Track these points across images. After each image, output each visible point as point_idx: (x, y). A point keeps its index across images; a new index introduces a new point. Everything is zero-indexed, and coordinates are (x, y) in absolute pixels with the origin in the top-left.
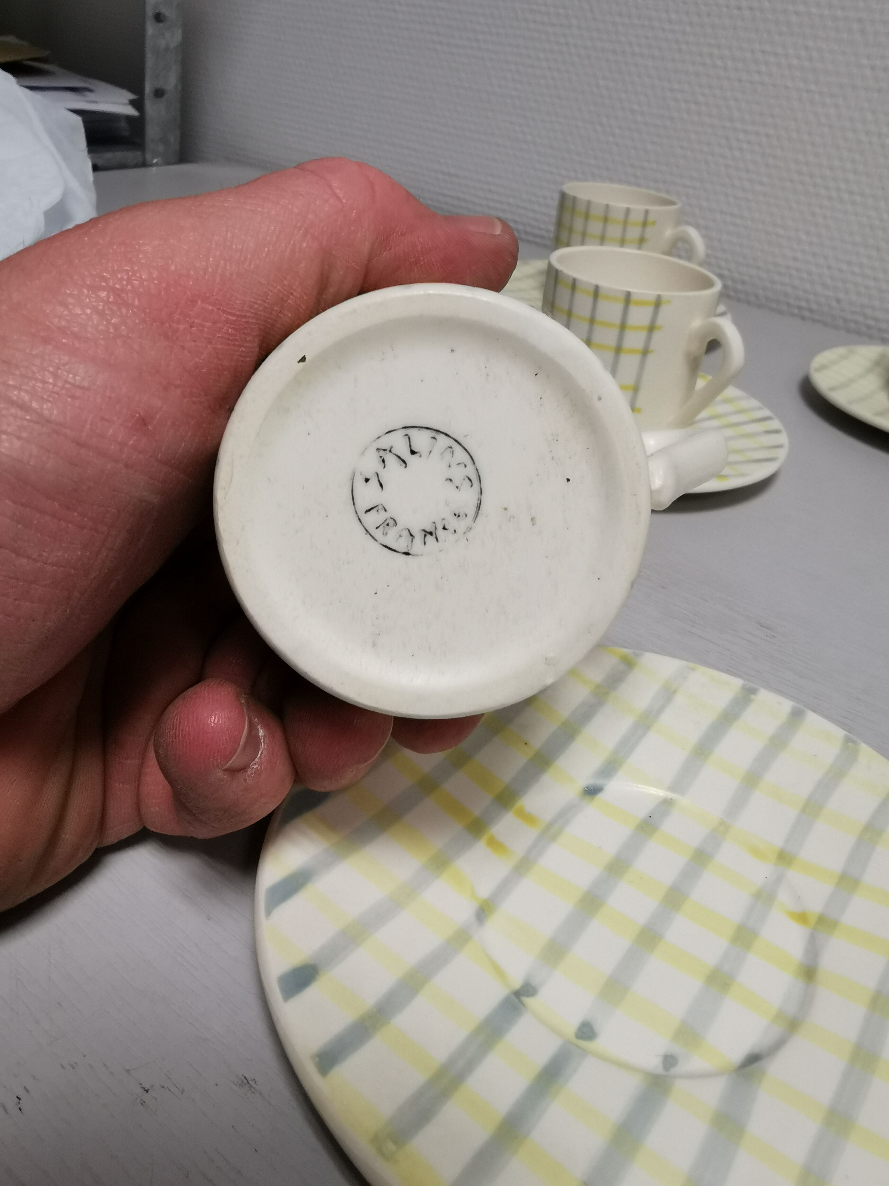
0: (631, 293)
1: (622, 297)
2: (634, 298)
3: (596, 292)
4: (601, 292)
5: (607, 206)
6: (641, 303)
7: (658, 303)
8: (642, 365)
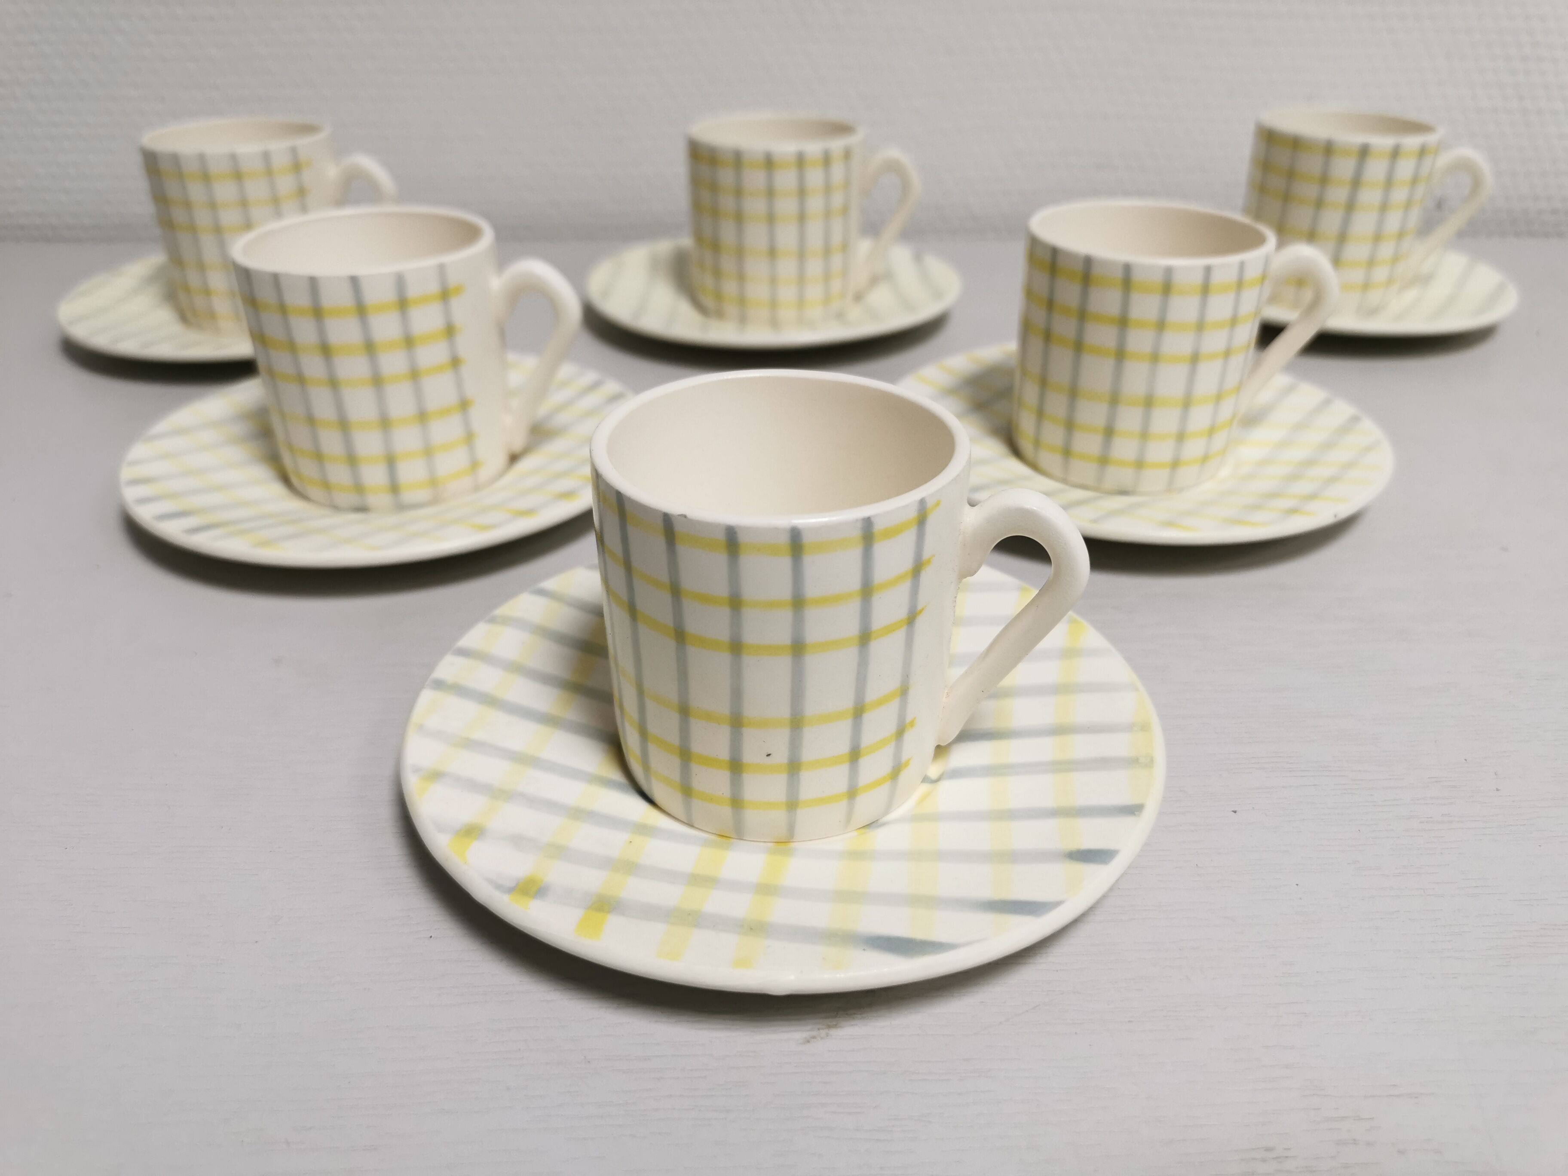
5: (233, 155)
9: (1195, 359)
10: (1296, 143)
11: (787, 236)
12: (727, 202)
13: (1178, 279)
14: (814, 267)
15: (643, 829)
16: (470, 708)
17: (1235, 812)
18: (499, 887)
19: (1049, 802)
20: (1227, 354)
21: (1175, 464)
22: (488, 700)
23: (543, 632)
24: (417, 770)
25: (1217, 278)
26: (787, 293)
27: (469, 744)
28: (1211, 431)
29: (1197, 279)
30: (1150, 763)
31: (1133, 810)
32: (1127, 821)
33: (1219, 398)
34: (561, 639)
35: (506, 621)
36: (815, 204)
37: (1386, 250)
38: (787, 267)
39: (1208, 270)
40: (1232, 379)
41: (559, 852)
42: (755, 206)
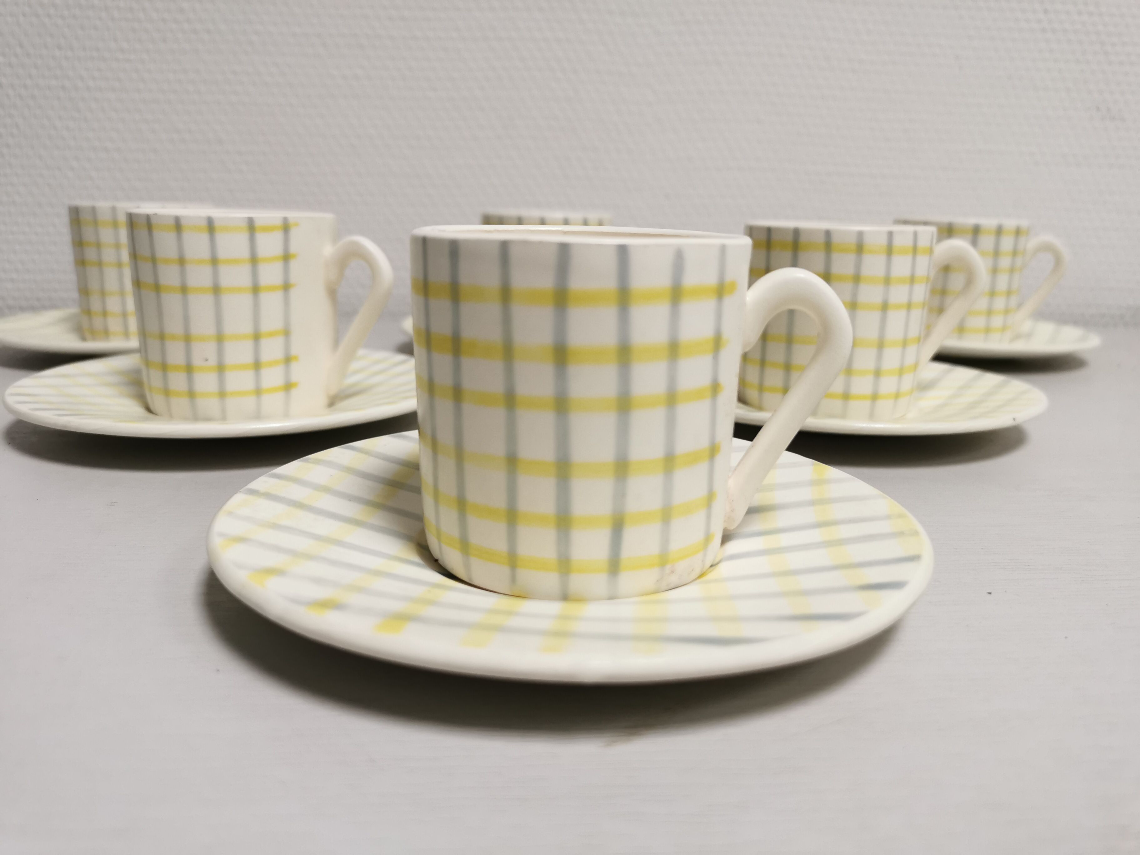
0: (254, 220)
1: (244, 225)
2: (257, 224)
4: (217, 227)
6: (267, 229)
7: (286, 227)
8: (287, 303)
9: (885, 307)
13: (868, 241)
16: (279, 508)
17: (990, 593)
20: (909, 306)
21: (875, 397)
24: (223, 535)
25: (897, 242)
27: (275, 526)
28: (901, 371)
29: (883, 241)
33: (905, 344)
37: (1000, 303)
39: (890, 234)
40: (914, 331)
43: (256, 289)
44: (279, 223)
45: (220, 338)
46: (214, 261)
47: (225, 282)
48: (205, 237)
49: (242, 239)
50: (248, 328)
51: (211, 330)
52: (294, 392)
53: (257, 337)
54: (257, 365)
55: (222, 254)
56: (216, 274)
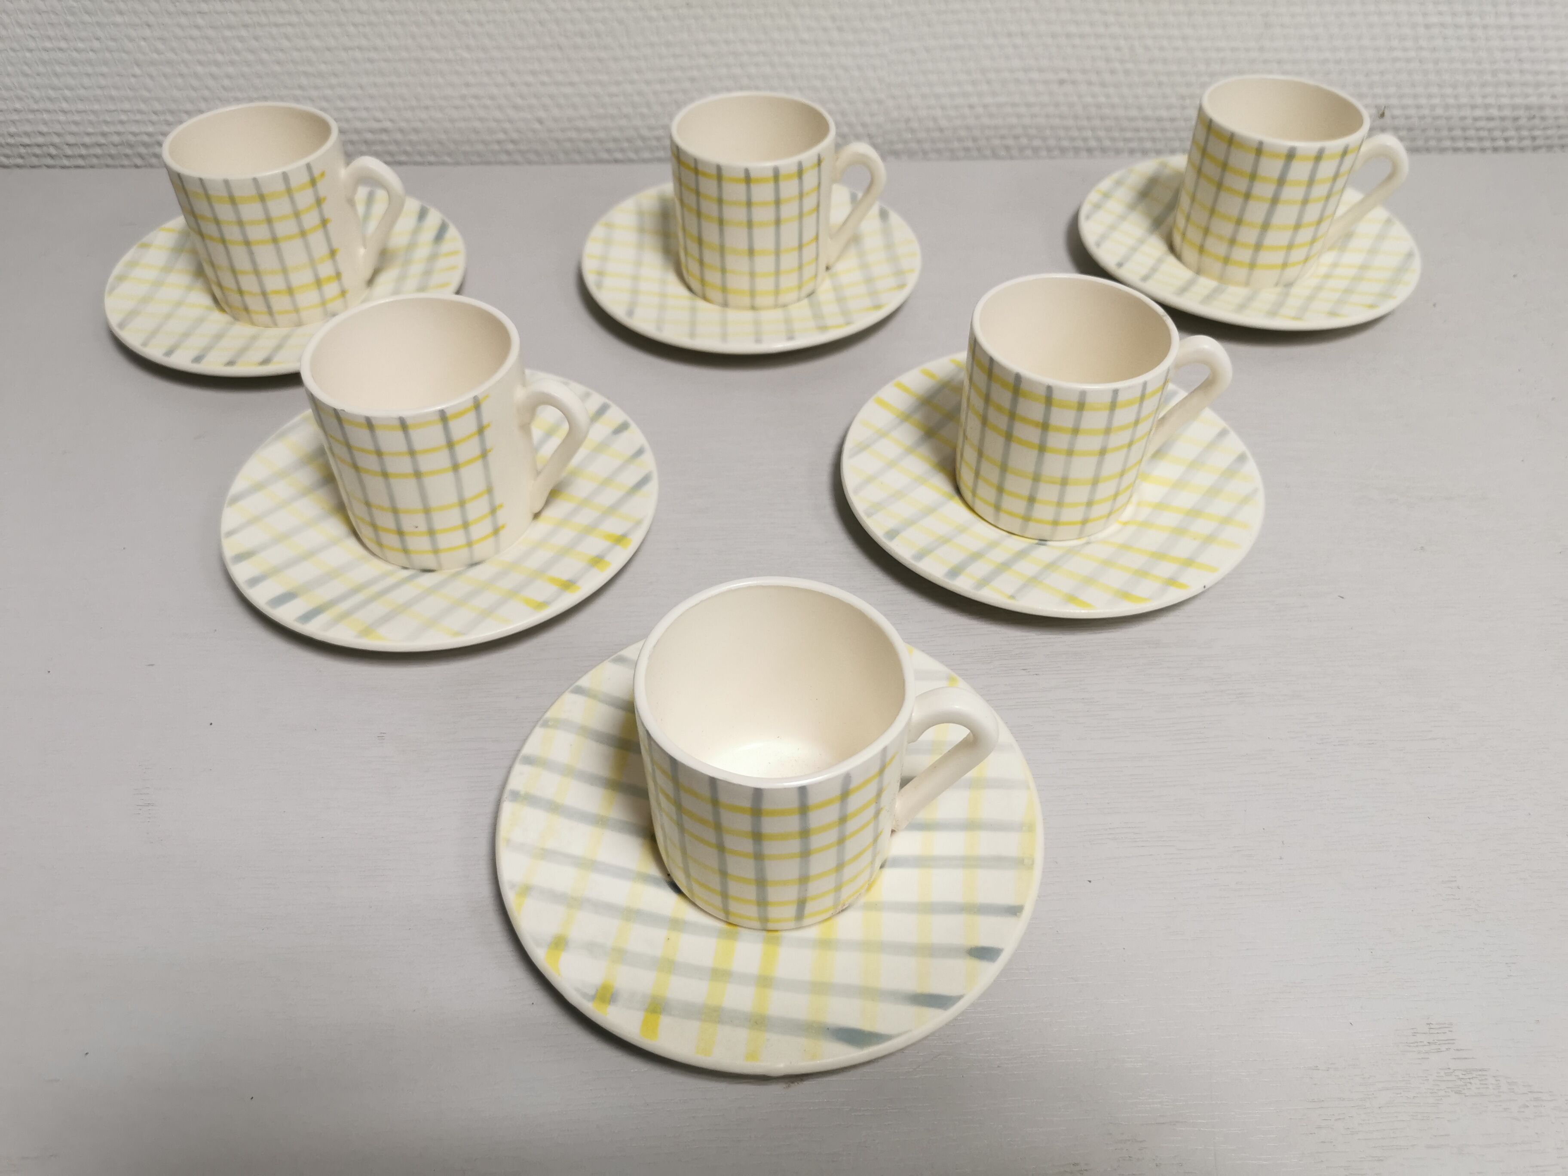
0: (446, 410)
1: (437, 417)
2: (448, 414)
3: (403, 425)
4: (409, 422)
5: (255, 180)
6: (460, 414)
7: (477, 405)
8: (486, 467)
9: (1103, 452)
10: (1231, 140)
11: (764, 239)
12: (709, 208)
13: (1091, 399)
14: (789, 260)
15: (676, 924)
16: (541, 817)
17: (1090, 881)
18: (585, 995)
19: (958, 898)
22: (553, 807)
23: (584, 731)
24: (513, 886)
25: (1123, 396)
26: (765, 284)
29: (1107, 398)
30: (1031, 867)
31: (1014, 911)
32: (1010, 921)
34: (600, 738)
35: (557, 724)
36: (789, 210)
37: (1305, 235)
38: (764, 263)
39: (1116, 390)
41: (620, 955)
42: (735, 214)
43: (456, 467)
44: (471, 404)
45: (427, 511)
46: (412, 453)
47: (424, 467)
48: (400, 434)
49: (437, 430)
50: (453, 499)
51: (418, 505)
52: (502, 533)
53: (462, 503)
54: (466, 525)
55: (418, 446)
56: (415, 463)
